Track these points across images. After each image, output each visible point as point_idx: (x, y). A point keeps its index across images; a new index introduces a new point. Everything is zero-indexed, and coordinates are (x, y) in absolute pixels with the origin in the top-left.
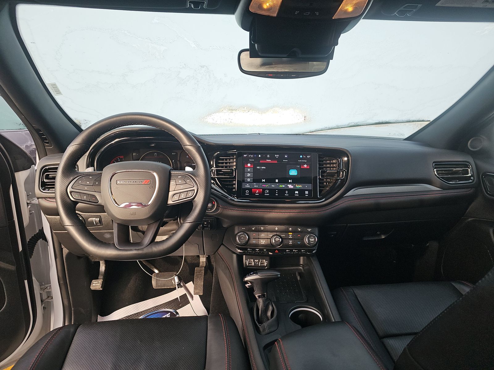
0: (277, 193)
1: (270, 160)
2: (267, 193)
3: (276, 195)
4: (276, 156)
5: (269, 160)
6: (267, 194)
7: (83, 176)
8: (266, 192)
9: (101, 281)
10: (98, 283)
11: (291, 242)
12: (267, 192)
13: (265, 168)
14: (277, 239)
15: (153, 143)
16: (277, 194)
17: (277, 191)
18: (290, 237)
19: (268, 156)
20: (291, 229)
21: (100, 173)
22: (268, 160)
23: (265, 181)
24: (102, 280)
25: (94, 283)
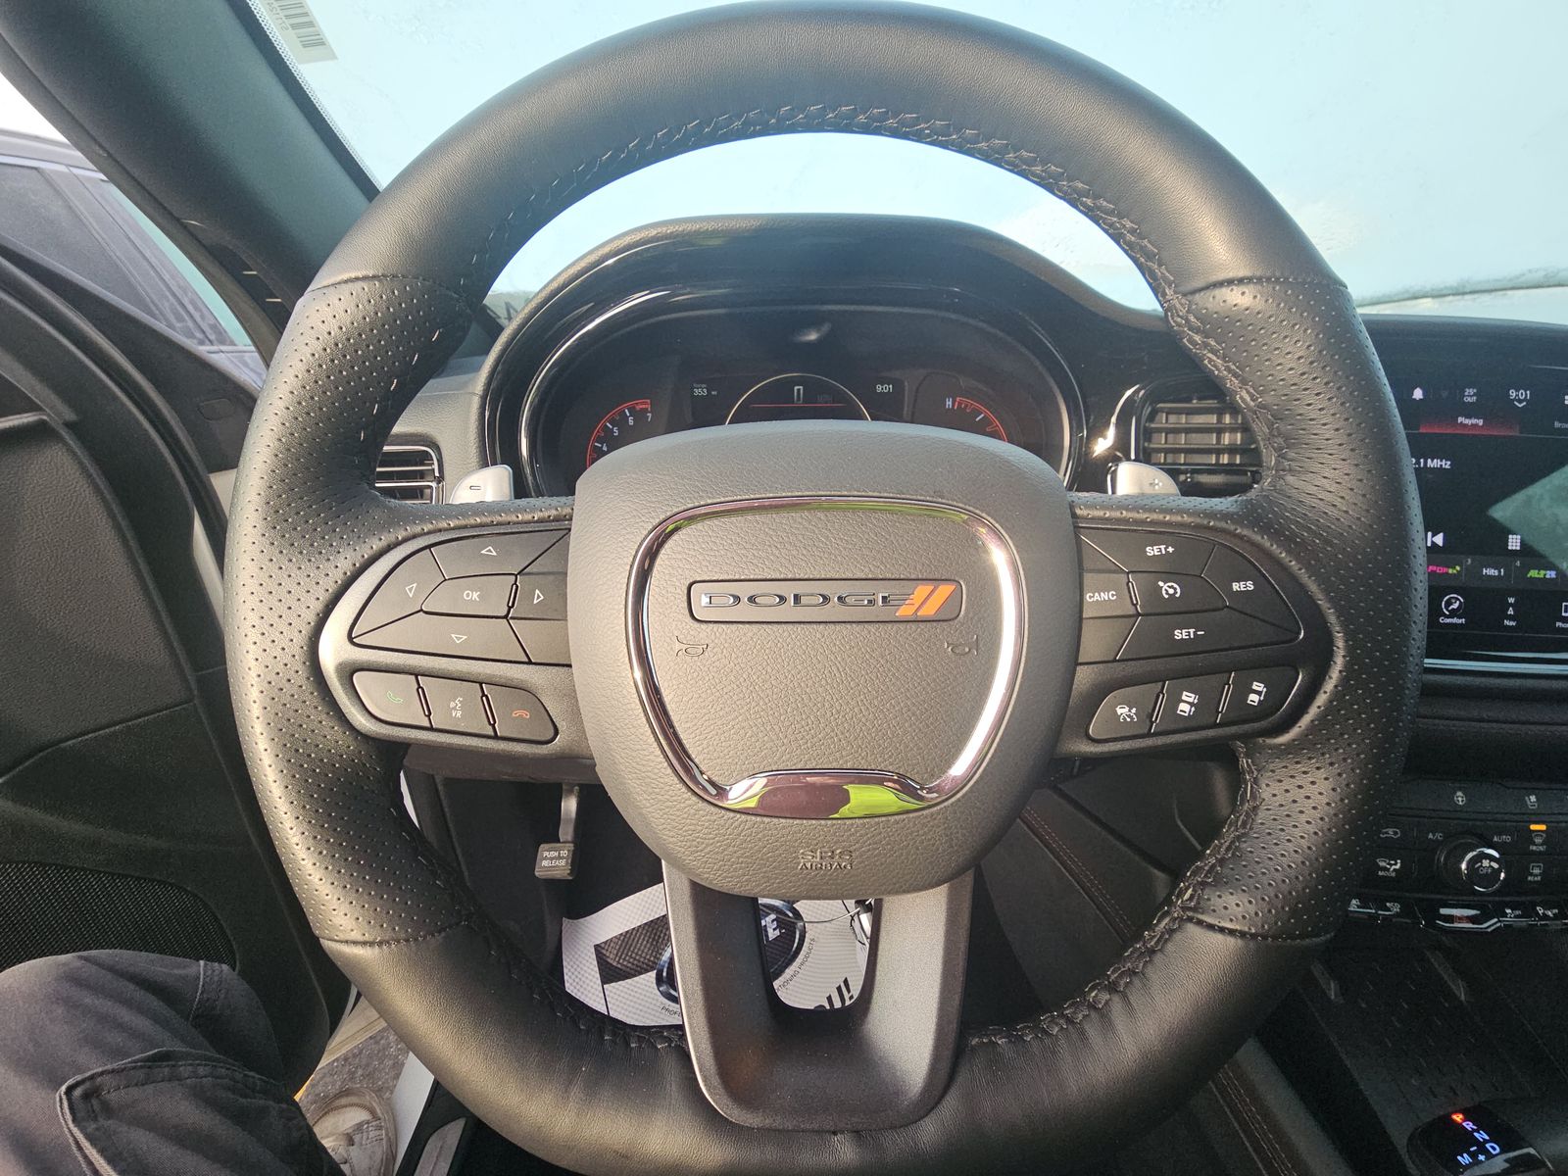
0: (1511, 612)
1: (1480, 422)
2: (1453, 613)
3: (1507, 622)
4: (1513, 394)
5: (1474, 421)
6: (1448, 617)
7: (433, 539)
8: (1449, 603)
9: (568, 851)
10: (560, 857)
11: (1537, 871)
12: (1456, 606)
13: (1446, 464)
14: (1486, 863)
15: (815, 321)
16: (1511, 618)
17: (1511, 600)
18: (1534, 848)
19: (1470, 396)
20: (1533, 798)
21: (557, 519)
22: (1468, 421)
23: (1445, 539)
24: (571, 846)
25: (546, 858)
